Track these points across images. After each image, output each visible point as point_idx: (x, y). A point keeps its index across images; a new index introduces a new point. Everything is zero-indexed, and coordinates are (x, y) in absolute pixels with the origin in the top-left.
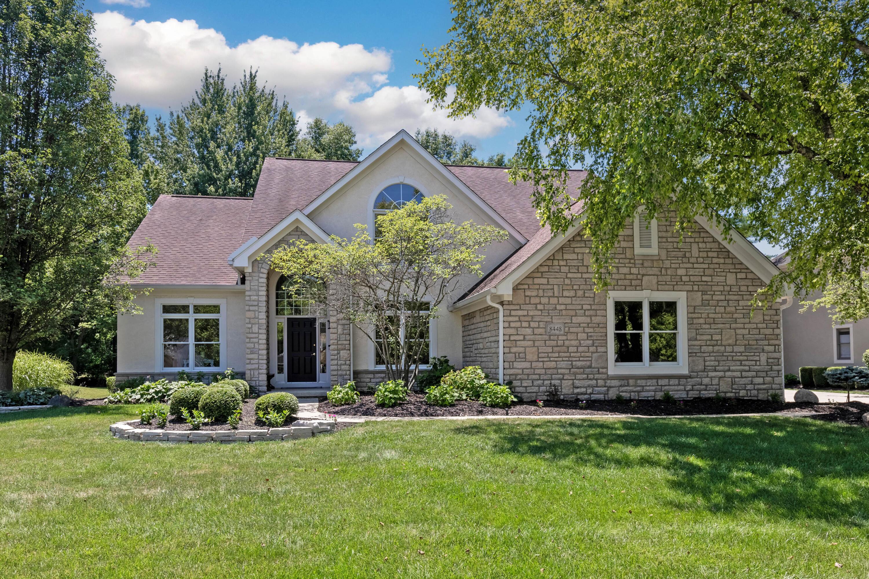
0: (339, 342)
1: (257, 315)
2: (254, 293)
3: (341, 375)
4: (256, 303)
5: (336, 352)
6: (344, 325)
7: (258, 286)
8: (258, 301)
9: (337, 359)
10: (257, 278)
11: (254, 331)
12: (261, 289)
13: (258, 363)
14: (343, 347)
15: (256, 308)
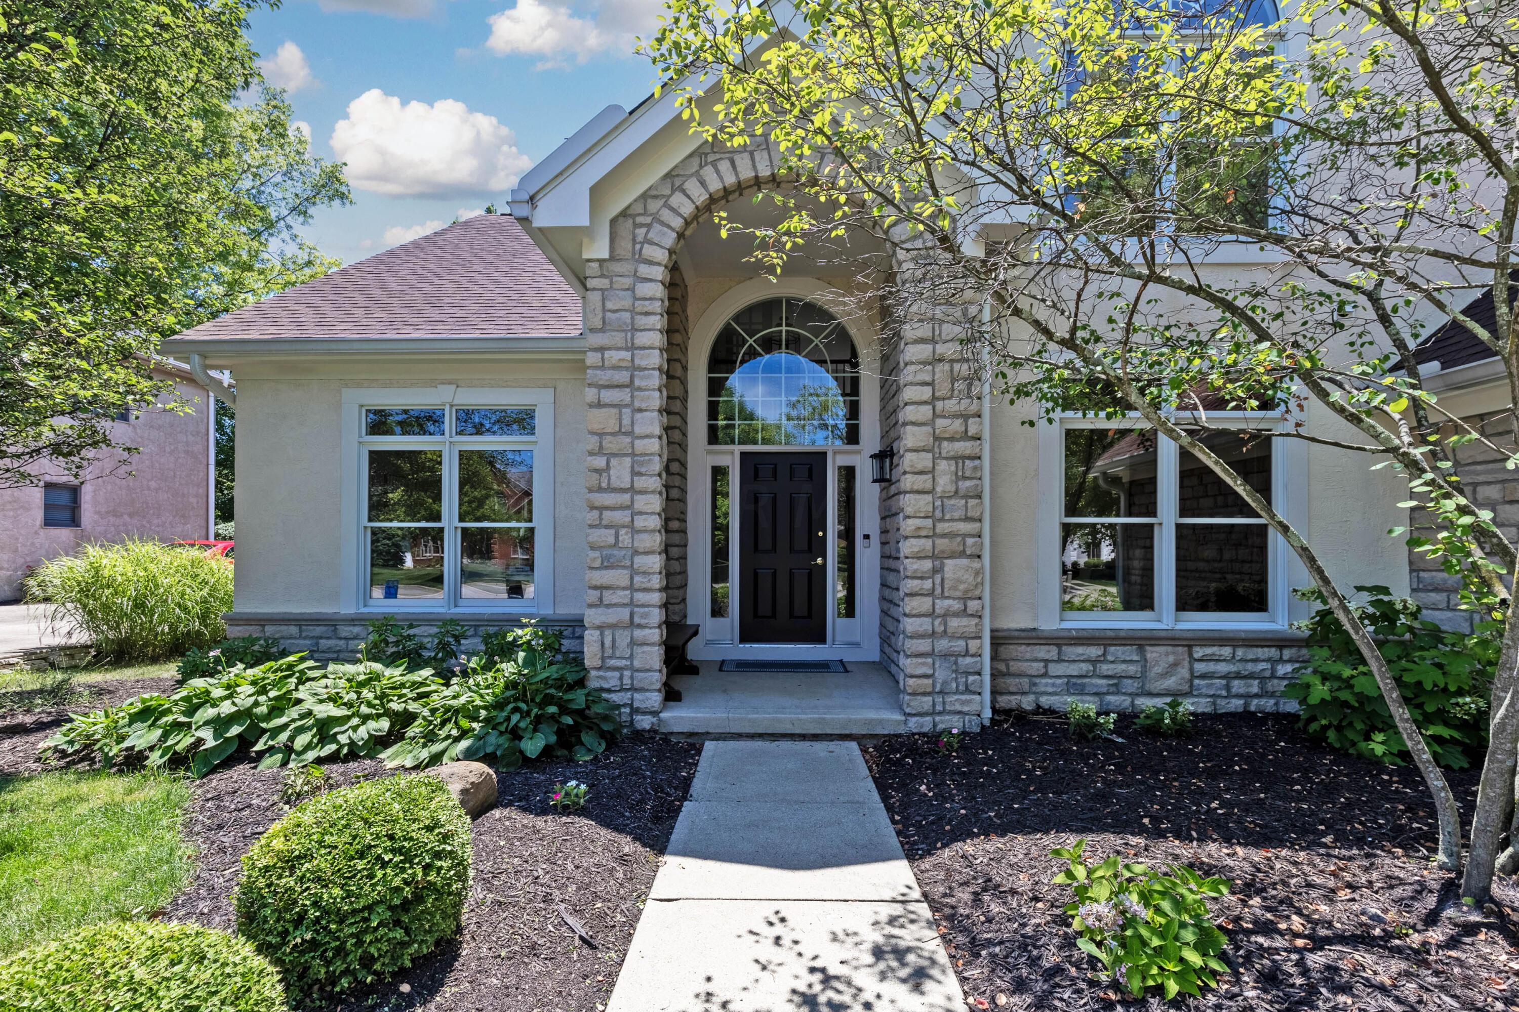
0: (941, 527)
1: (626, 421)
2: (618, 338)
3: (945, 656)
4: (623, 377)
5: (927, 565)
6: (959, 458)
7: (633, 311)
8: (634, 368)
9: (931, 593)
10: (627, 282)
11: (615, 483)
12: (641, 321)
13: (632, 604)
14: (955, 545)
15: (623, 396)
